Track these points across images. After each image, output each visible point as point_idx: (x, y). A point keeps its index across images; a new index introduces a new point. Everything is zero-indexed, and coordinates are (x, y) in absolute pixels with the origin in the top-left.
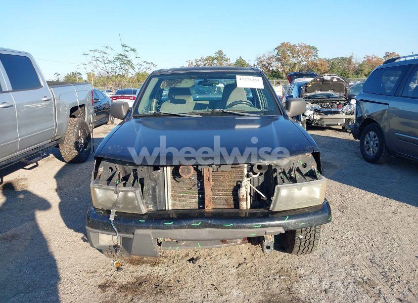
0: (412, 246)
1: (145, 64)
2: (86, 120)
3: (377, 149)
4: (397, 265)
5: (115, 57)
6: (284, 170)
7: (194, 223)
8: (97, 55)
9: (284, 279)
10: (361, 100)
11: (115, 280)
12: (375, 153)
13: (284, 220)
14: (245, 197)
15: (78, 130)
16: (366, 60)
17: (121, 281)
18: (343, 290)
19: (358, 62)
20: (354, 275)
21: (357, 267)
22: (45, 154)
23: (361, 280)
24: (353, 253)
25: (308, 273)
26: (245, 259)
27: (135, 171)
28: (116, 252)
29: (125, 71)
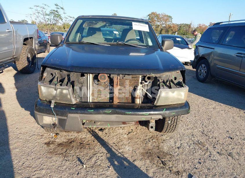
0: (224, 126)
1: (69, 18)
2: (33, 47)
3: (205, 74)
4: (217, 135)
5: (50, 11)
6: (164, 80)
7: (107, 111)
8: (39, 9)
9: (155, 141)
10: (199, 46)
11: (55, 140)
12: (204, 76)
13: (163, 111)
14: (139, 96)
15: (28, 53)
16: (198, 26)
17: (59, 141)
18: (188, 147)
19: (195, 27)
20: (193, 140)
21: (195, 136)
22: (7, 66)
23: (197, 143)
24: (192, 128)
25: (168, 138)
26: (132, 130)
27: (68, 76)
28: (54, 128)
29: (57, 21)
